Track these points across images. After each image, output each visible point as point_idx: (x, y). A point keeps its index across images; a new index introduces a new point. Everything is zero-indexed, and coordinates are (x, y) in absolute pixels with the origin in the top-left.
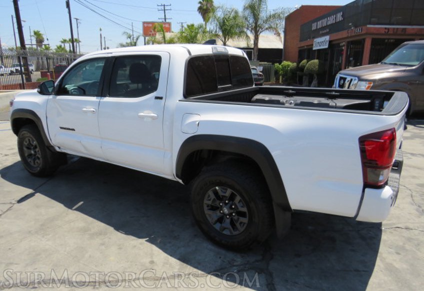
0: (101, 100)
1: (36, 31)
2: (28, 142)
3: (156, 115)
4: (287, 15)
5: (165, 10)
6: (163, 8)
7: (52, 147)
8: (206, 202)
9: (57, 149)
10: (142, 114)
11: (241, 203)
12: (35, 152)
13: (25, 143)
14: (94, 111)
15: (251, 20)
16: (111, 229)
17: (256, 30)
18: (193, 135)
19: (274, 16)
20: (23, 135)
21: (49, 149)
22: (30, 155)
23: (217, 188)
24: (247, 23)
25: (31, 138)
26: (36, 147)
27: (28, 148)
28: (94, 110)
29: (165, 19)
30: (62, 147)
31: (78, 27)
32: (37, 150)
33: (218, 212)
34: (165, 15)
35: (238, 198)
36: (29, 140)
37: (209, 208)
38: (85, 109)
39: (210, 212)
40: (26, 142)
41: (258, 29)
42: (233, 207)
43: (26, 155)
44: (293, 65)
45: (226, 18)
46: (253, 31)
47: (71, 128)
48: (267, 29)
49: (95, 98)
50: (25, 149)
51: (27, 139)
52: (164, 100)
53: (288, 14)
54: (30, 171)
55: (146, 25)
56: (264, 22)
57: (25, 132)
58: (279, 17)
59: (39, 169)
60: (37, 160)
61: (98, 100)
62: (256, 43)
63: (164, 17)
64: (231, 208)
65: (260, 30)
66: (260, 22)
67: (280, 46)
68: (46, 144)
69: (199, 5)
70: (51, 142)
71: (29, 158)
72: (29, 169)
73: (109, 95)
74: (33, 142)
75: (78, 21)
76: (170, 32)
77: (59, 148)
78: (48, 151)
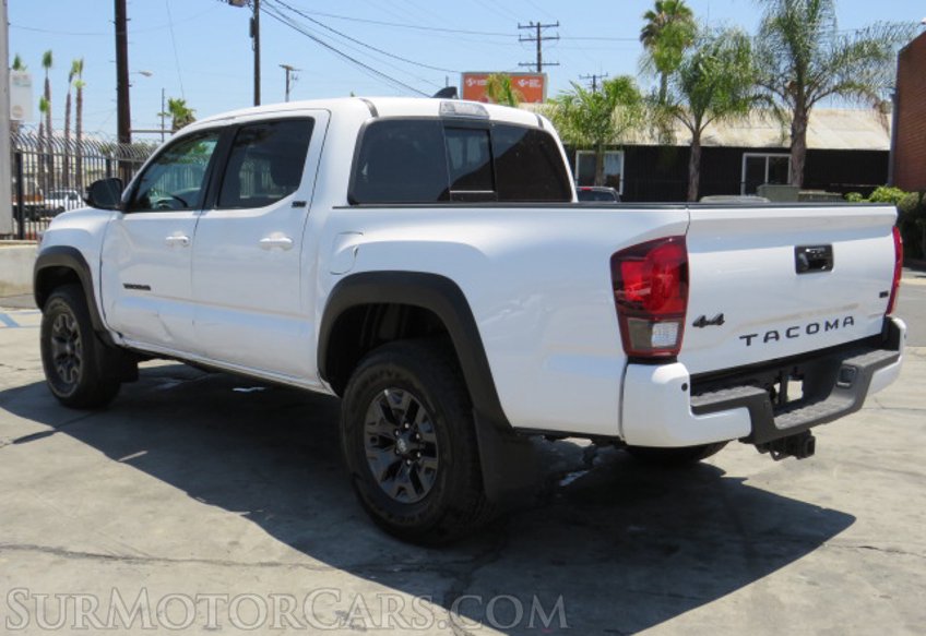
0: (202, 217)
1: (175, 100)
2: (61, 325)
3: (288, 240)
4: (900, 47)
5: (539, 39)
6: (535, 35)
7: (107, 332)
8: (369, 428)
9: (117, 340)
10: (267, 240)
11: (427, 423)
12: (73, 348)
13: (55, 326)
14: (184, 241)
15: (785, 64)
16: (183, 494)
17: (802, 92)
18: (347, 275)
19: (859, 48)
20: (52, 308)
21: (99, 338)
22: (63, 356)
23: (386, 392)
24: (770, 71)
25: (68, 313)
26: (75, 336)
27: (62, 340)
28: (186, 238)
29: (539, 65)
30: (125, 334)
31: (287, 91)
32: (78, 341)
33: (391, 452)
34: (539, 55)
35: (422, 412)
36: (64, 319)
37: (377, 443)
38: (171, 238)
39: (378, 453)
40: (58, 325)
41: (806, 89)
42: (418, 436)
43: (56, 354)
44: (908, 200)
45: (702, 60)
46: (791, 98)
47: (143, 284)
48: (836, 89)
49: (192, 212)
50: (54, 341)
51: (60, 318)
52: (307, 206)
53: (907, 43)
54: (58, 393)
55: (470, 82)
56: (825, 69)
57: (58, 301)
58: (875, 54)
59: (75, 387)
60: (75, 368)
61: (196, 217)
62: (799, 133)
63: (536, 62)
64: (412, 439)
65: (813, 93)
66: (812, 67)
67: (882, 142)
68: (95, 326)
69: (647, 22)
70: (104, 322)
71: (60, 363)
72: (55, 390)
73: (218, 204)
74: (71, 325)
75: (290, 72)
76: (541, 102)
77: (121, 335)
78: (97, 343)
